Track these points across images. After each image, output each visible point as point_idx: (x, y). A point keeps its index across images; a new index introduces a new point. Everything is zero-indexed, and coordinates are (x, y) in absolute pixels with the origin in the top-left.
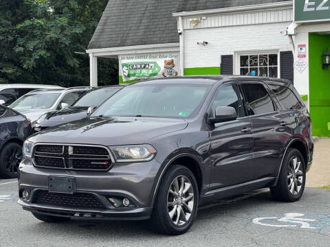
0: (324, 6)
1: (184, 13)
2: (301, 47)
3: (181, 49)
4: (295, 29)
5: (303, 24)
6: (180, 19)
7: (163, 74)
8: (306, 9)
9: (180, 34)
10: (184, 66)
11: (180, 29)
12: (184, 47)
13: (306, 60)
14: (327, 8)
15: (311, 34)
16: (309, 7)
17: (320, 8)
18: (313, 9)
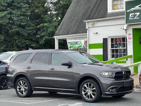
0: (137, 17)
1: (88, 21)
2: (130, 34)
3: (88, 36)
4: (127, 27)
5: (130, 25)
6: (87, 23)
7: (84, 46)
8: (130, 19)
9: (87, 29)
10: (89, 43)
11: (87, 27)
12: (89, 35)
13: (132, 40)
14: (138, 18)
15: (133, 29)
16: (131, 18)
17: (135, 18)
18: (133, 19)
